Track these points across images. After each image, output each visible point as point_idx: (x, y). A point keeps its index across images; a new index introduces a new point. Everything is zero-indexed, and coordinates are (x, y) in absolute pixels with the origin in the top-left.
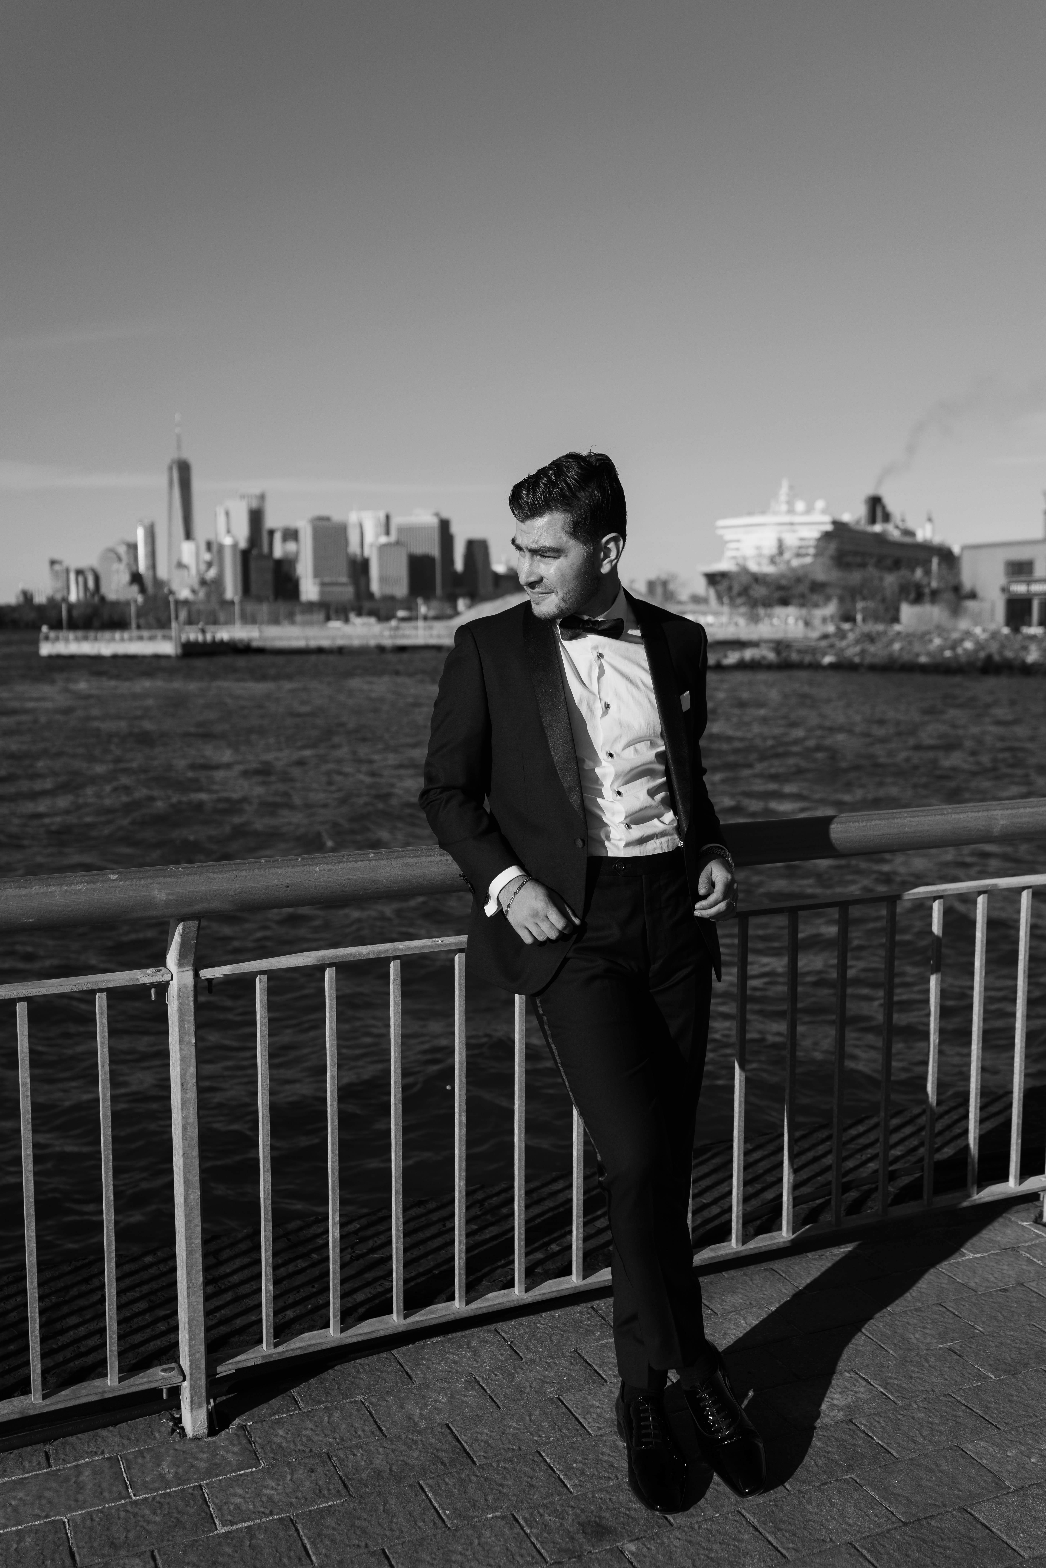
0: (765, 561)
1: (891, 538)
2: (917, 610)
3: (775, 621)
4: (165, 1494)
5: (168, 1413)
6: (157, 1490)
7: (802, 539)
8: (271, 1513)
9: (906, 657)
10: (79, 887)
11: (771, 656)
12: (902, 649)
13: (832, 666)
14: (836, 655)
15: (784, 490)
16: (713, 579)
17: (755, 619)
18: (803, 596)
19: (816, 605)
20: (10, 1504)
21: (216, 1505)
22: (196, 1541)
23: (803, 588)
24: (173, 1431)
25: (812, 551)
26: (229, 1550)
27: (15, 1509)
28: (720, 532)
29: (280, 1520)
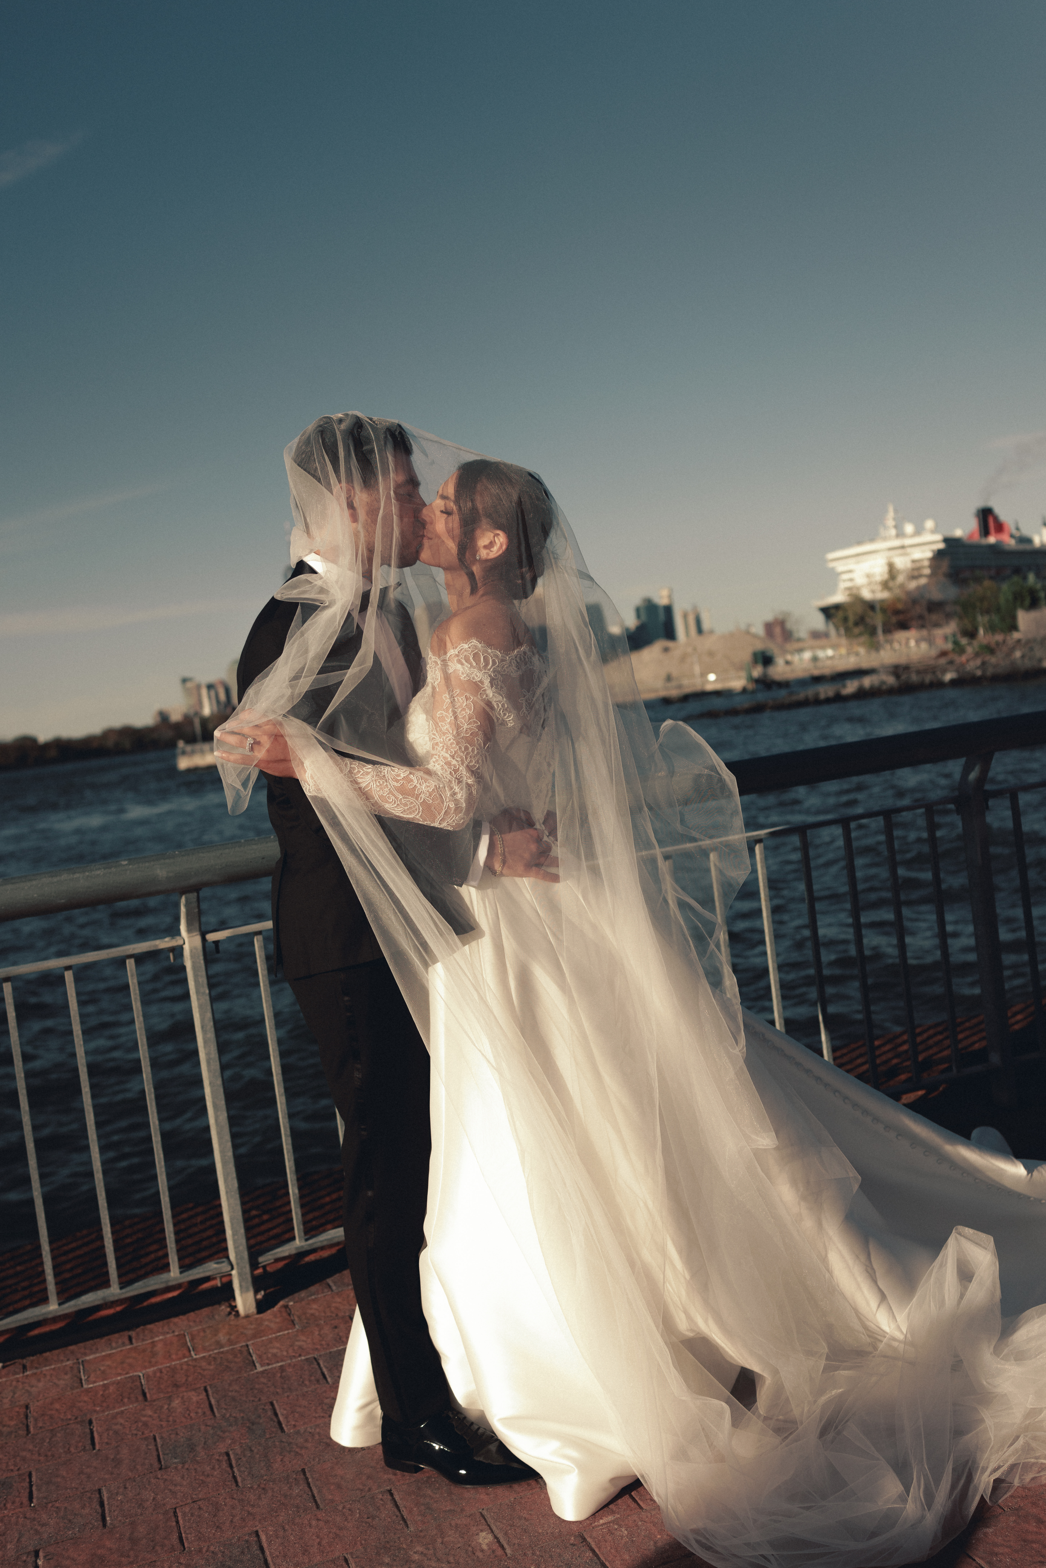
0: (878, 588)
1: (1007, 548)
2: (1034, 615)
3: (896, 646)
4: (219, 1352)
5: (227, 1304)
6: (213, 1350)
7: (914, 561)
8: (300, 1356)
9: (1028, 664)
10: (98, 872)
11: (891, 680)
12: (1023, 657)
13: (954, 683)
14: (957, 671)
15: (891, 514)
16: (828, 612)
17: (875, 647)
18: (921, 617)
19: (937, 625)
20: (100, 1370)
21: (257, 1354)
22: (240, 1377)
23: (918, 610)
24: (230, 1313)
25: (927, 571)
26: (265, 1381)
27: (103, 1372)
28: (831, 565)
29: (307, 1360)
